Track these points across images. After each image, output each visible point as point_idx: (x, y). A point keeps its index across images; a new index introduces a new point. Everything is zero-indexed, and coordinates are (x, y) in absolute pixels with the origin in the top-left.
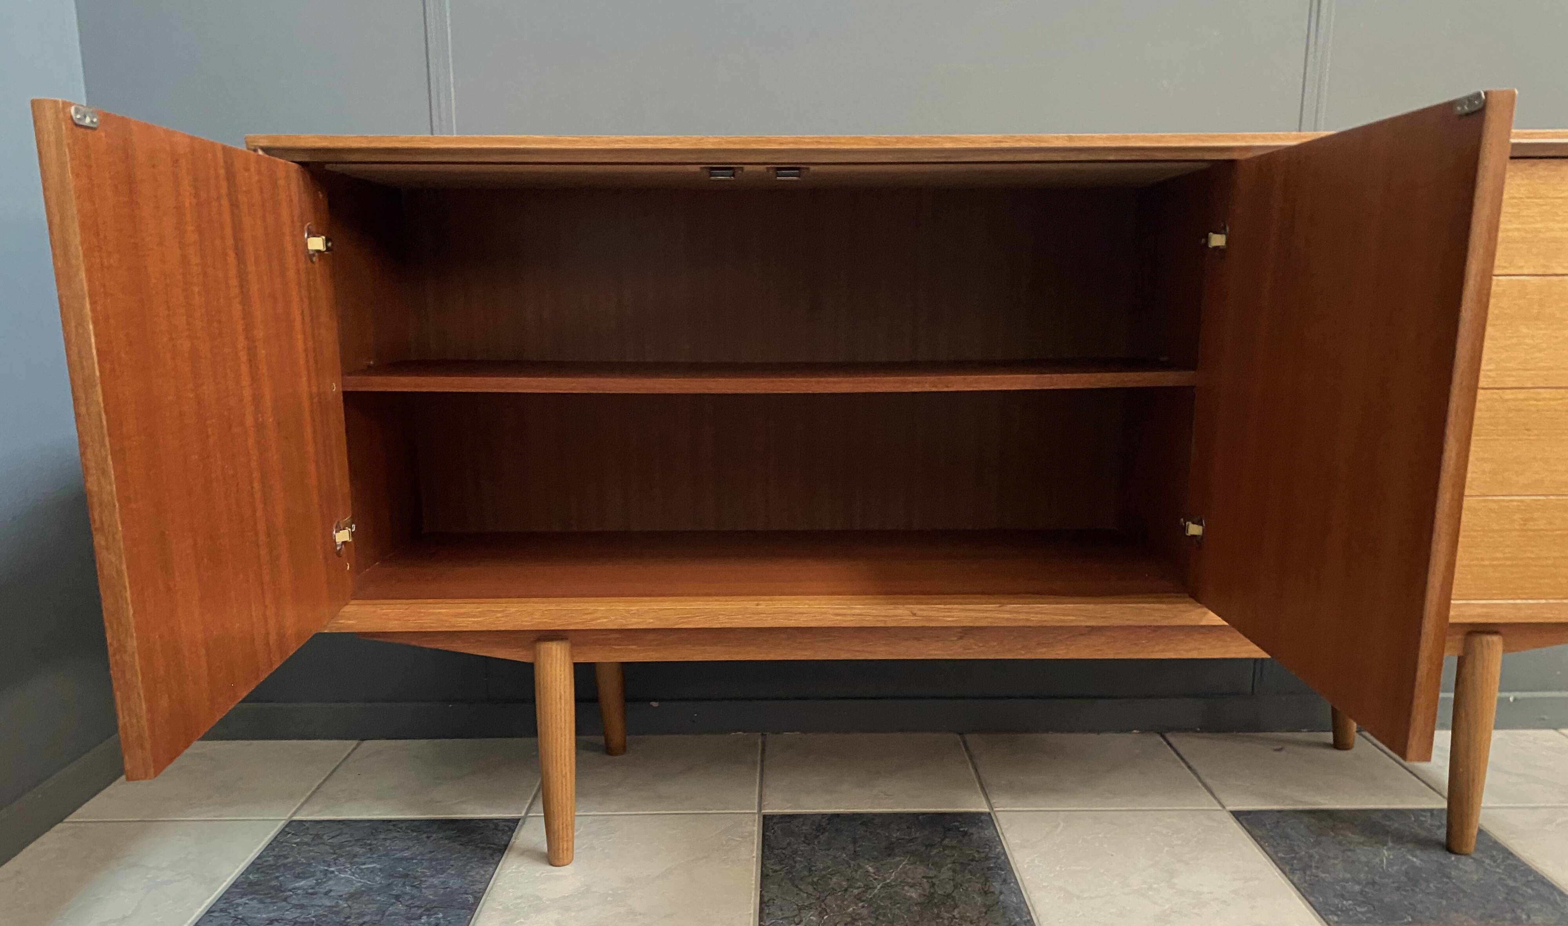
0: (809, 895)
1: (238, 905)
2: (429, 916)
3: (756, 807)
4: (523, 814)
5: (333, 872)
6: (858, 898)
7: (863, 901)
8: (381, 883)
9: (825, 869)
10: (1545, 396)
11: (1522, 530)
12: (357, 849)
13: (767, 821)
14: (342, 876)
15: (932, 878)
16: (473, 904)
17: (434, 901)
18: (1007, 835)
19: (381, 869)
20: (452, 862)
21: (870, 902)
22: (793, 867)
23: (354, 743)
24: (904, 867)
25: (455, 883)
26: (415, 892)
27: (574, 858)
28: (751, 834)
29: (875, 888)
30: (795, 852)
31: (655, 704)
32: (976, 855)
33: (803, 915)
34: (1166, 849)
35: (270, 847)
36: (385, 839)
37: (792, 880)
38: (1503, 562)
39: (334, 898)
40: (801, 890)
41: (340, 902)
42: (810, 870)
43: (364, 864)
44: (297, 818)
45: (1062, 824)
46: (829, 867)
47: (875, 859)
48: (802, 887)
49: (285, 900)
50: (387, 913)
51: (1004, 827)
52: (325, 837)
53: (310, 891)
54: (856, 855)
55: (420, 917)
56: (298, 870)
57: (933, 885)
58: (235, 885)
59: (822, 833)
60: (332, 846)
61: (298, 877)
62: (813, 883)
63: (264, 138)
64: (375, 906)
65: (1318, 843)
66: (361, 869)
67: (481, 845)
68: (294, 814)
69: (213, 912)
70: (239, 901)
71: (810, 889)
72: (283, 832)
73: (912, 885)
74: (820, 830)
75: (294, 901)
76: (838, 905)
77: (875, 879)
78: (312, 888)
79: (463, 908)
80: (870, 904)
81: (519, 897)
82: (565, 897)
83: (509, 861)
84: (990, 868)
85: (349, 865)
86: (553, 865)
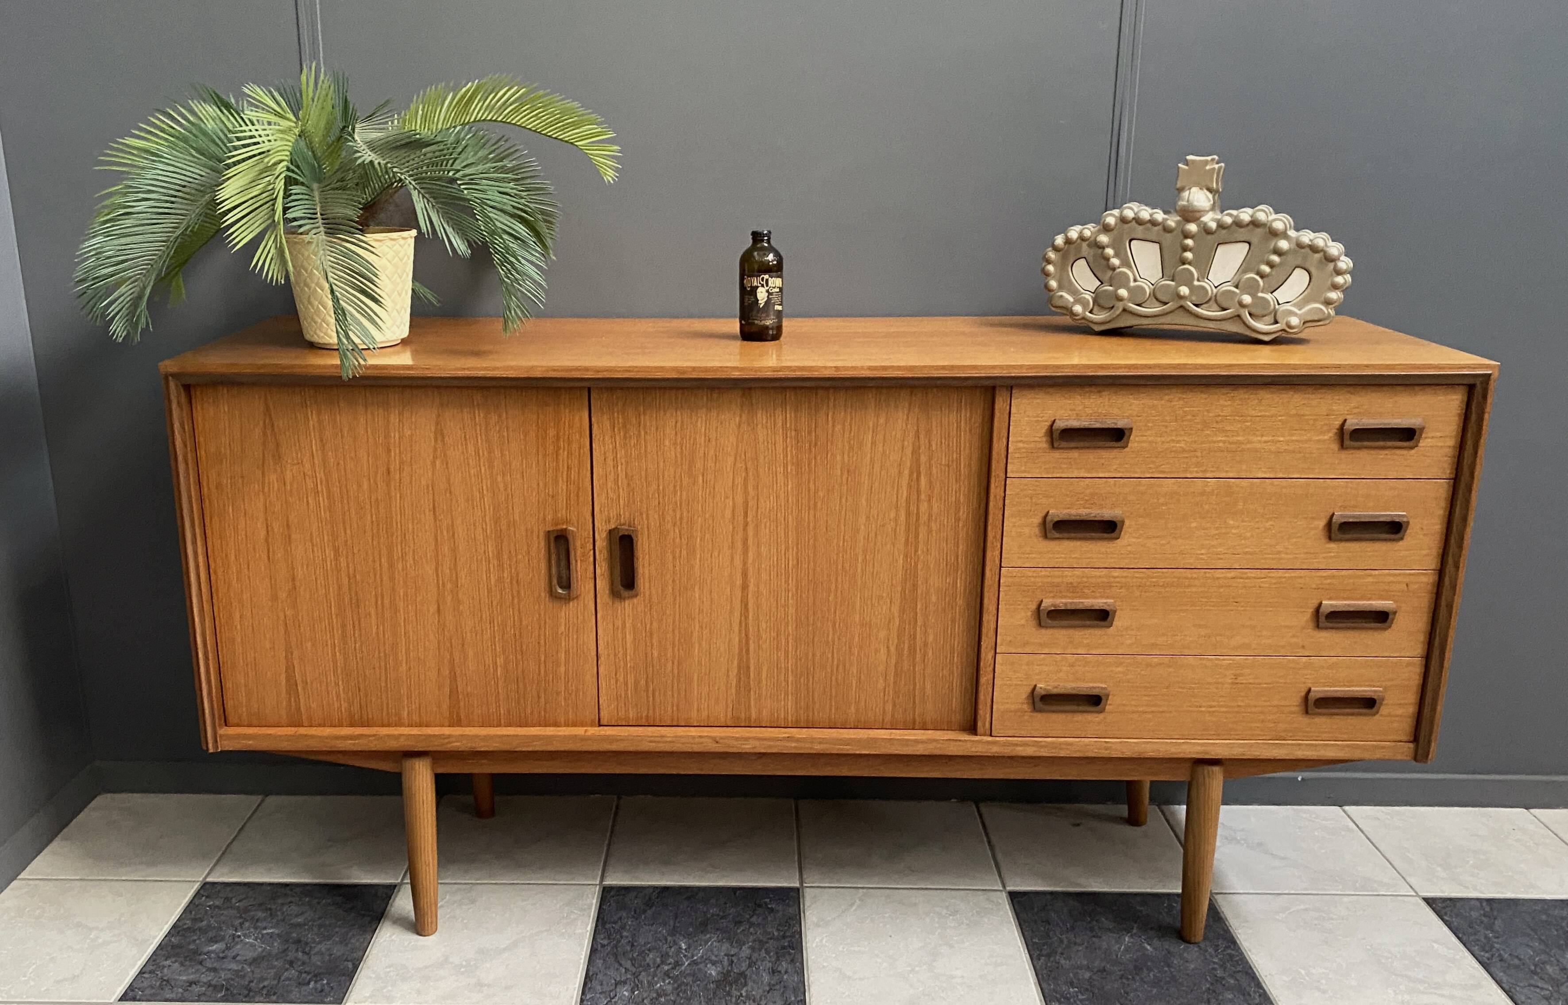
0: (627, 971)
1: (164, 967)
2: (316, 982)
3: (600, 879)
4: (401, 882)
5: (239, 936)
6: (667, 974)
7: (669, 977)
8: (278, 949)
9: (646, 944)
10: (1250, 575)
11: (1233, 683)
12: (260, 914)
13: (606, 891)
14: (247, 941)
15: (733, 956)
16: (351, 972)
17: (321, 967)
18: (807, 914)
19: (278, 935)
20: (337, 929)
21: (675, 979)
22: (619, 942)
23: (260, 798)
24: (712, 945)
25: (338, 951)
26: (305, 958)
27: (438, 928)
29: (683, 965)
30: (623, 927)
32: (776, 934)
33: (618, 990)
34: (939, 932)
35: (187, 910)
36: (283, 904)
37: (616, 955)
38: (1217, 709)
39: (240, 963)
40: (621, 965)
41: (245, 967)
42: (633, 945)
43: (265, 929)
44: (209, 880)
45: (858, 902)
46: (649, 943)
47: (689, 936)
48: (623, 962)
49: (201, 963)
50: (283, 978)
51: (808, 905)
52: (234, 901)
53: (221, 955)
54: (673, 932)
55: (309, 983)
56: (211, 934)
57: (732, 962)
58: (160, 947)
59: (650, 908)
60: (238, 910)
61: (213, 940)
62: (632, 960)
64: (273, 971)
65: (1072, 930)
66: (263, 935)
67: (362, 913)
68: (206, 877)
70: (164, 964)
71: (628, 964)
72: (198, 894)
73: (714, 963)
74: (649, 904)
75: (209, 964)
76: (648, 982)
77: (685, 956)
78: (223, 952)
79: (344, 975)
80: (675, 982)
81: (389, 967)
82: (426, 967)
83: (384, 929)
84: (784, 948)
85: (252, 930)
86: (421, 935)
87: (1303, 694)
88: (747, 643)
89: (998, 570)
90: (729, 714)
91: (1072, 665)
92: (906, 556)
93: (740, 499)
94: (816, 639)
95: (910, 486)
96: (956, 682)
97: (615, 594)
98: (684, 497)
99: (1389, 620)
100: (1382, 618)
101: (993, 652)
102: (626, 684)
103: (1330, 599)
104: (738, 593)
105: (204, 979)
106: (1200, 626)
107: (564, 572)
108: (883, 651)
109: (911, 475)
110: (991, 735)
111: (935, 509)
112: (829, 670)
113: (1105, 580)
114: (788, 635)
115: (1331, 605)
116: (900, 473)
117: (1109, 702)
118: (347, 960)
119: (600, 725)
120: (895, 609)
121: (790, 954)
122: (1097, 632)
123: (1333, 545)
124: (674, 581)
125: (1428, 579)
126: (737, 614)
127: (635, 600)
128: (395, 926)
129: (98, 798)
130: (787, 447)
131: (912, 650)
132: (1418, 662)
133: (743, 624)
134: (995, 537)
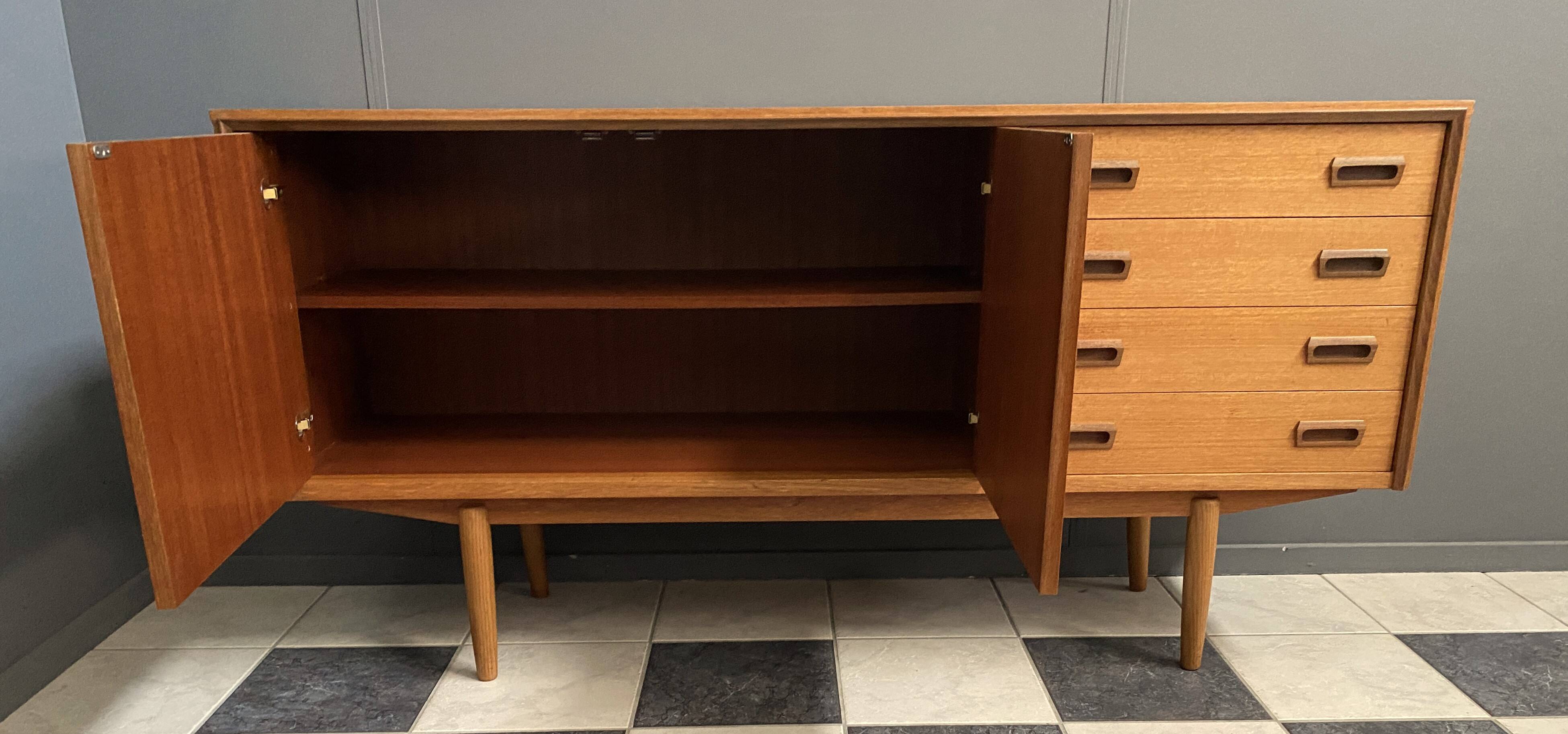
0: (677, 700)
2: (383, 717)
3: (649, 638)
4: (461, 643)
5: (309, 686)
6: (714, 702)
7: (717, 704)
8: (346, 694)
9: (692, 682)
10: (1245, 313)
11: (1229, 418)
12: (327, 669)
13: (656, 648)
14: (316, 689)
15: (773, 687)
16: (417, 709)
17: (387, 706)
18: (841, 657)
19: (346, 684)
20: (402, 679)
21: (721, 705)
22: (668, 681)
23: (325, 588)
24: (754, 680)
25: (403, 693)
26: (373, 700)
27: (498, 674)
28: (641, 657)
29: (728, 694)
30: (672, 670)
31: (574, 557)
32: (812, 672)
34: (960, 666)
35: (259, 668)
37: (666, 690)
38: (1216, 442)
39: (309, 704)
40: (671, 696)
41: (315, 707)
42: (681, 683)
43: (333, 680)
44: (278, 646)
45: (886, 648)
46: (696, 681)
47: (734, 674)
49: (273, 705)
50: (351, 714)
51: (840, 650)
52: (302, 660)
53: (292, 699)
54: (718, 672)
55: (376, 717)
56: (282, 684)
57: (773, 692)
58: (233, 695)
59: (697, 657)
60: (308, 667)
61: (283, 689)
62: (681, 692)
64: (342, 709)
66: (331, 685)
67: (425, 666)
68: (277, 644)
69: (219, 714)
70: (238, 706)
71: (678, 696)
72: (268, 657)
73: (757, 693)
75: (280, 706)
77: (730, 689)
78: (293, 697)
79: (409, 710)
81: (453, 703)
82: (488, 703)
83: (447, 678)
85: (321, 681)
86: (480, 680)
87: (1293, 428)
91: (1082, 405)
99: (1370, 354)
100: (1364, 351)
103: (1317, 335)
105: (276, 716)
106: (1200, 364)
113: (1113, 320)
115: (1318, 340)
117: (1116, 439)
118: (412, 700)
121: (825, 685)
122: (1105, 371)
123: (1321, 282)
125: (1407, 313)
128: (457, 675)
132: (1397, 394)
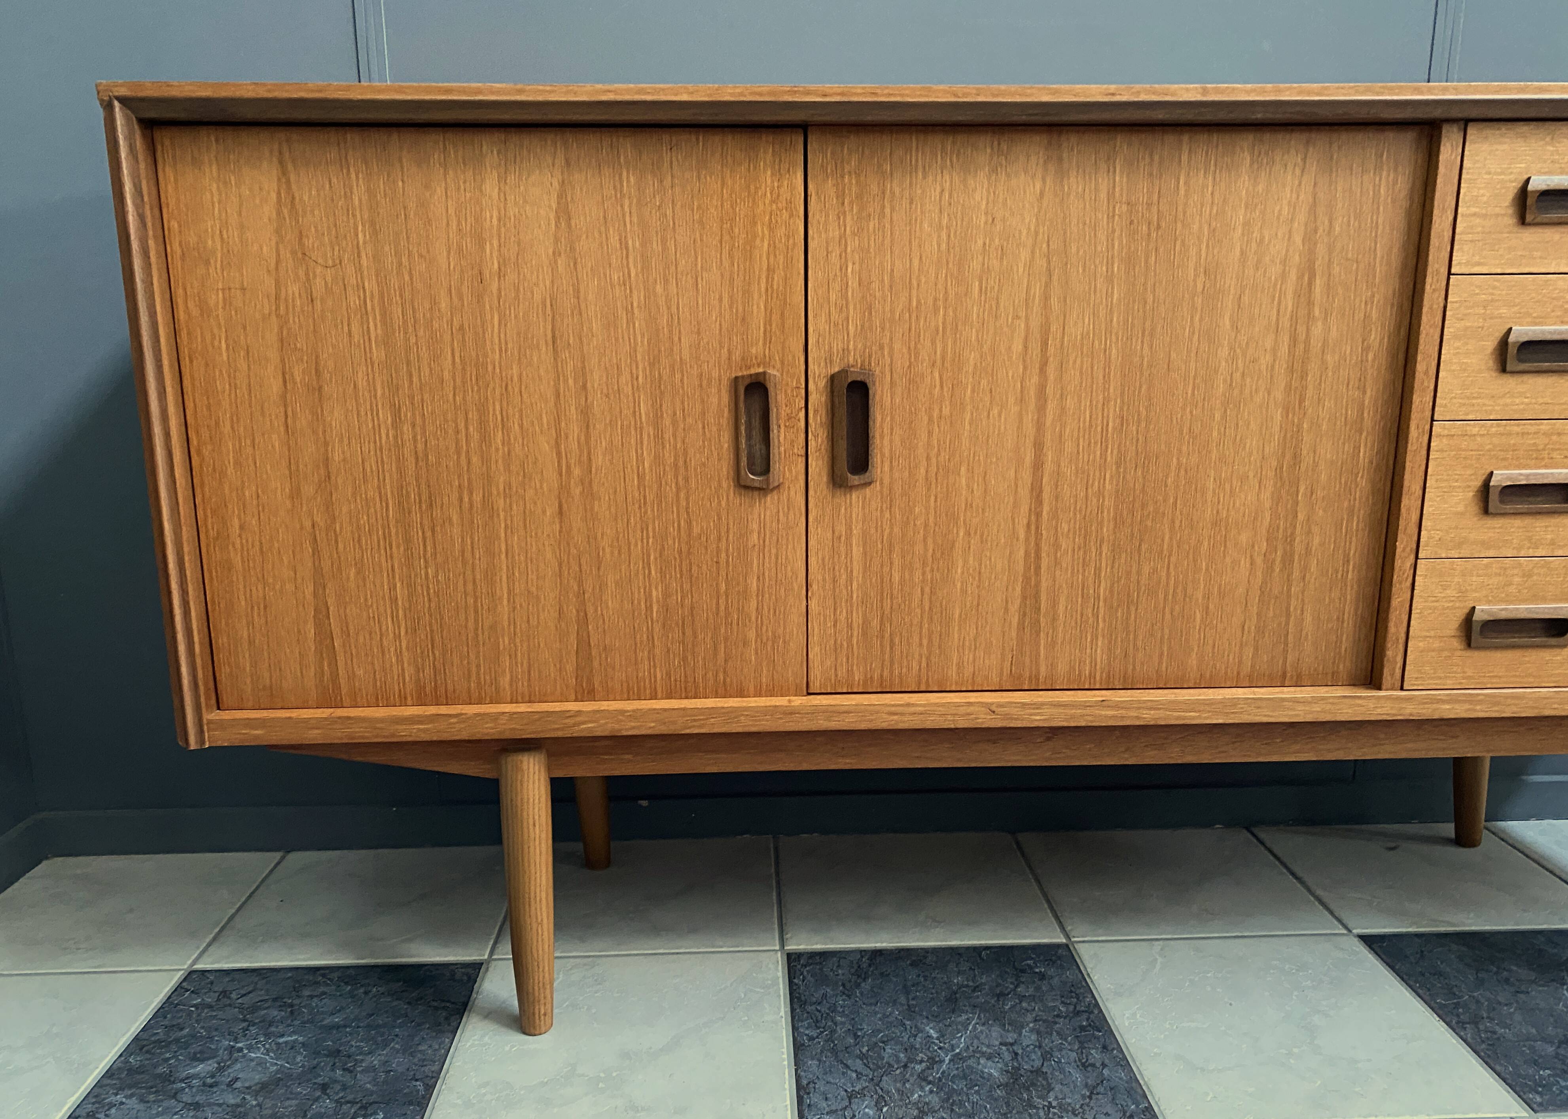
0: (859, 1075)
1: (111, 1105)
3: (777, 942)
4: (486, 957)
5: (240, 1050)
6: (923, 1078)
7: (929, 1083)
8: (303, 1066)
9: (874, 1034)
12: (274, 1013)
13: (793, 959)
14: (253, 1055)
15: (1012, 1044)
16: (423, 1097)
17: (372, 1093)
18: (1096, 978)
19: (303, 1044)
20: (397, 1031)
21: (939, 1084)
22: (833, 1032)
23: (277, 855)
24: (975, 1028)
25: (399, 1063)
26: (347, 1079)
28: (775, 983)
29: (942, 1061)
30: (833, 1009)
32: (1062, 1008)
33: (854, 1107)
34: (1296, 993)
35: (160, 1013)
36: (311, 997)
37: (834, 1052)
39: (240, 1093)
40: (847, 1067)
41: (248, 1098)
43: (282, 1036)
44: (199, 966)
45: (1160, 960)
46: (879, 1031)
47: (935, 1017)
48: (849, 1062)
49: (175, 1096)
51: (1089, 966)
52: (234, 996)
53: (209, 1081)
54: (911, 1013)
56: (195, 1048)
57: (1016, 1054)
58: (109, 1073)
59: (864, 980)
60: (241, 1008)
61: (196, 1058)
62: (862, 1057)
63: (122, 85)
64: (294, 1102)
65: (1480, 983)
66: (278, 1044)
67: (435, 1004)
68: (195, 962)
70: (113, 1099)
71: (858, 1065)
72: (179, 989)
73: (988, 1057)
74: (860, 974)
75: (186, 1098)
76: (898, 1090)
77: (940, 1049)
79: (410, 1103)
80: (940, 1089)
81: (485, 1085)
82: (544, 1083)
83: (470, 1027)
84: (1083, 1028)
85: (262, 1038)
86: (525, 1033)
88: (1038, 557)
89: (1428, 427)
90: (1006, 671)
91: (1528, 575)
92: (1286, 410)
93: (1035, 323)
94: (1144, 547)
95: (1297, 295)
96: (1349, 609)
97: (837, 482)
98: (949, 319)
101: (1413, 557)
102: (850, 626)
104: (1027, 476)
107: (758, 447)
108: (1244, 564)
109: (1300, 277)
110: (1402, 689)
111: (1334, 333)
112: (1161, 596)
114: (1102, 541)
116: (1284, 276)
119: (809, 694)
120: (1266, 495)
121: (1098, 1038)
124: (928, 458)
126: (1024, 508)
127: (868, 491)
128: (486, 1021)
129: (45, 863)
130: (1114, 231)
131: (1288, 559)
133: (1033, 527)
134: (1426, 373)
